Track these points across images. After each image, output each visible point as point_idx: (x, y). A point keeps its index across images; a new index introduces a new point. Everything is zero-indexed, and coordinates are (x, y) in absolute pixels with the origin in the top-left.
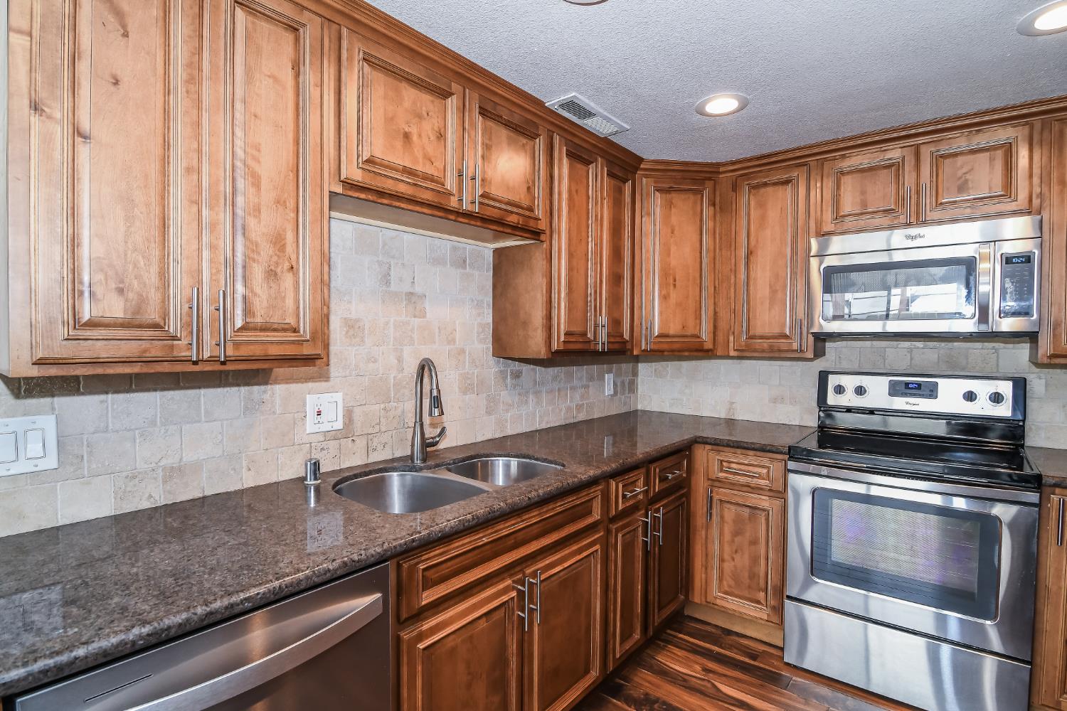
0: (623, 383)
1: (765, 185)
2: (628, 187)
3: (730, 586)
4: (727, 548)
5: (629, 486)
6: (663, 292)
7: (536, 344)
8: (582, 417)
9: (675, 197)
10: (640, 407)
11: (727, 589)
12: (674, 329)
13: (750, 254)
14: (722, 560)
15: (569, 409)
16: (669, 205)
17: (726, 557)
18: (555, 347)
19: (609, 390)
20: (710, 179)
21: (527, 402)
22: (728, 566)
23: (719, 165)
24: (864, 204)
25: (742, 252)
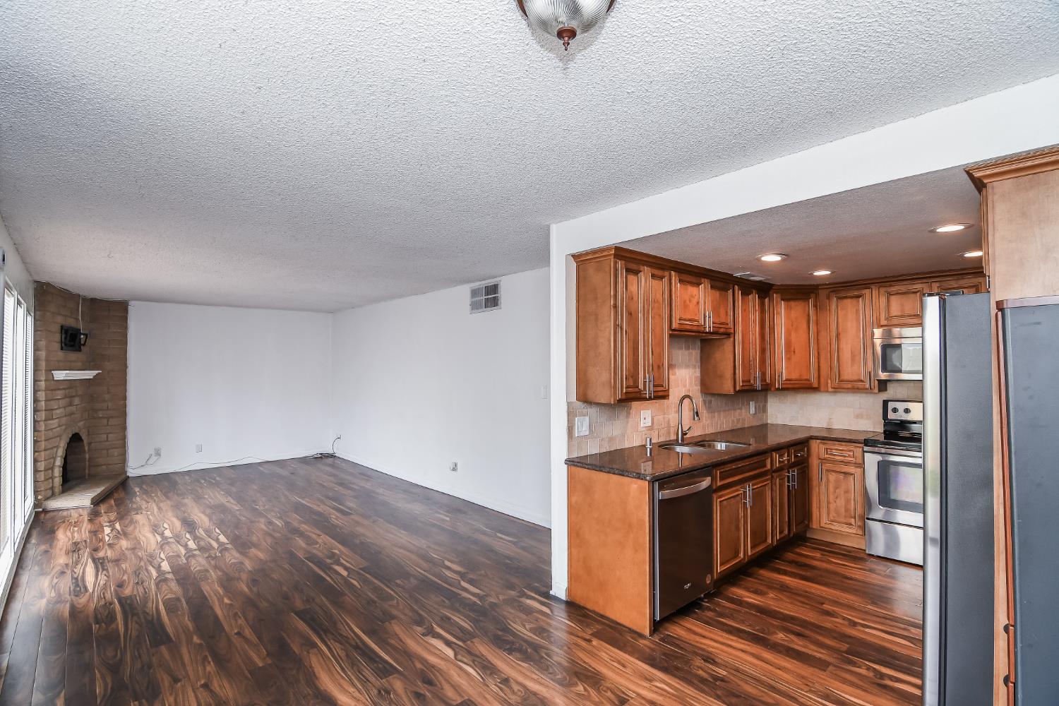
0: (759, 406)
1: (846, 297)
2: (767, 300)
3: (834, 517)
4: (832, 497)
5: (781, 456)
6: (788, 356)
7: (728, 387)
8: (739, 426)
9: (793, 304)
10: (769, 422)
11: (832, 518)
12: (794, 376)
13: (838, 336)
14: (829, 503)
15: (733, 421)
16: (788, 308)
17: (831, 501)
18: (738, 388)
19: (752, 410)
20: (813, 292)
21: (714, 417)
22: (832, 506)
23: (818, 285)
24: (902, 310)
25: (834, 334)
